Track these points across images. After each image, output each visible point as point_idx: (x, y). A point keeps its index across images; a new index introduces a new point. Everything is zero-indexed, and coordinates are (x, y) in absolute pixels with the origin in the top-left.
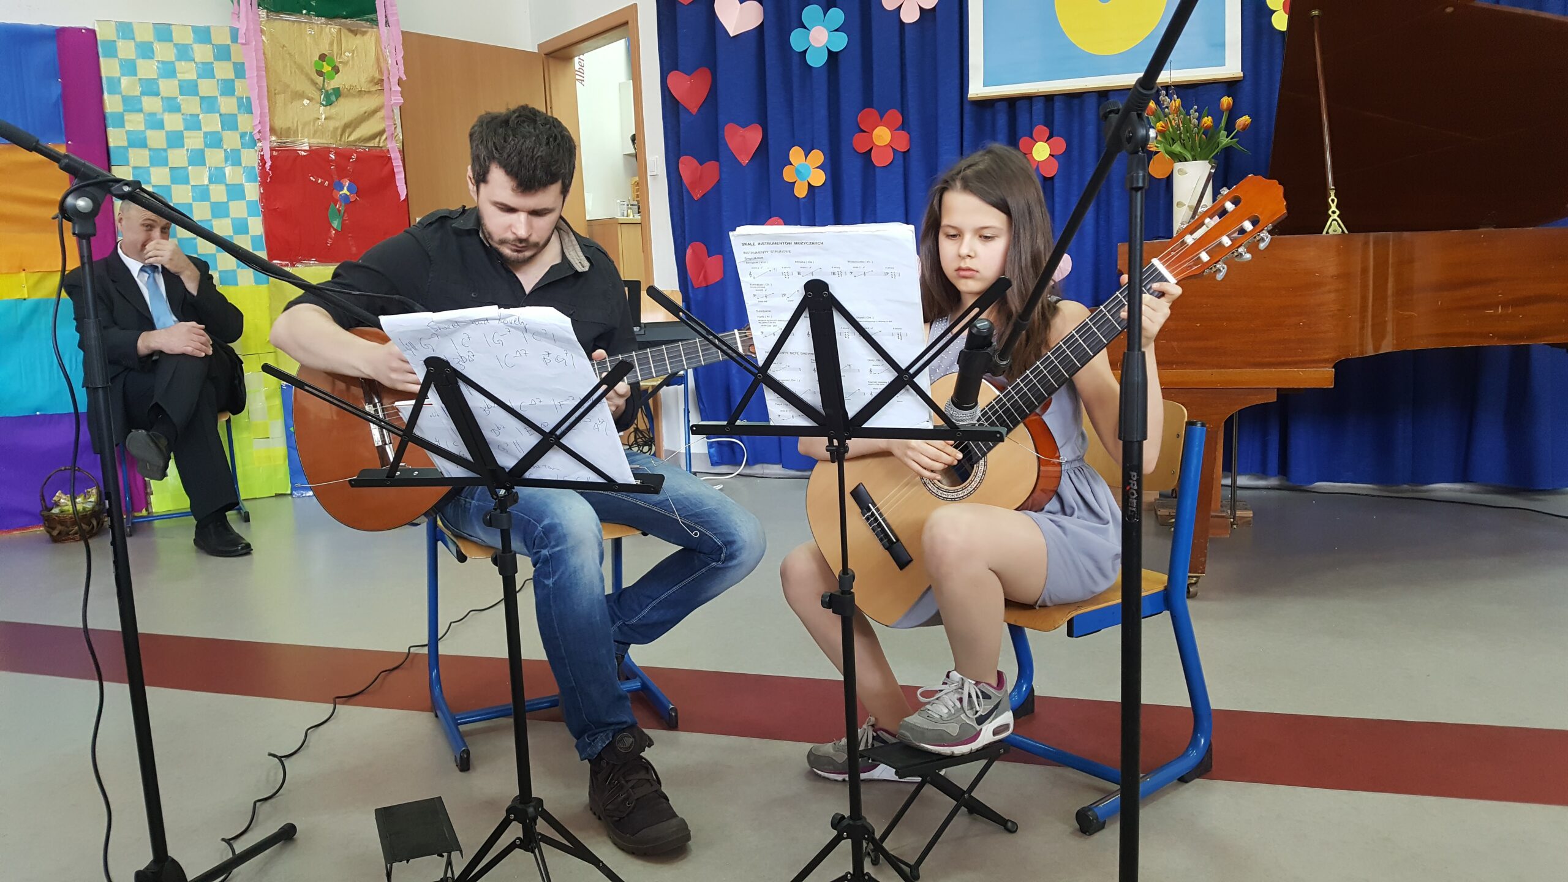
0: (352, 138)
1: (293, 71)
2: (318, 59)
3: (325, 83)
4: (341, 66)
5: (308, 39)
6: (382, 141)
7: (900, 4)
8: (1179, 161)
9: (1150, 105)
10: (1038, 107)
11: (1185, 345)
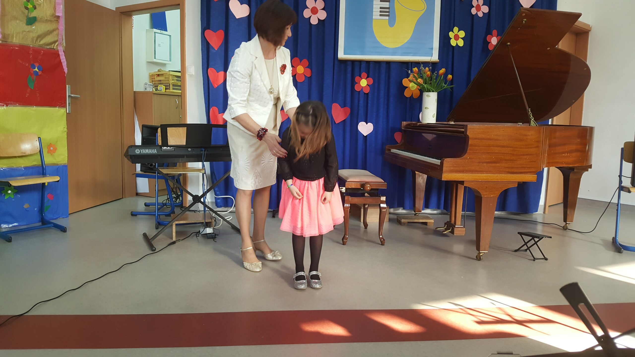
0: (41, 43)
2: (26, 1)
3: (29, 13)
4: (37, 6)
6: (55, 46)
7: (310, 16)
8: (426, 92)
9: (415, 69)
10: (363, 65)
11: (489, 165)
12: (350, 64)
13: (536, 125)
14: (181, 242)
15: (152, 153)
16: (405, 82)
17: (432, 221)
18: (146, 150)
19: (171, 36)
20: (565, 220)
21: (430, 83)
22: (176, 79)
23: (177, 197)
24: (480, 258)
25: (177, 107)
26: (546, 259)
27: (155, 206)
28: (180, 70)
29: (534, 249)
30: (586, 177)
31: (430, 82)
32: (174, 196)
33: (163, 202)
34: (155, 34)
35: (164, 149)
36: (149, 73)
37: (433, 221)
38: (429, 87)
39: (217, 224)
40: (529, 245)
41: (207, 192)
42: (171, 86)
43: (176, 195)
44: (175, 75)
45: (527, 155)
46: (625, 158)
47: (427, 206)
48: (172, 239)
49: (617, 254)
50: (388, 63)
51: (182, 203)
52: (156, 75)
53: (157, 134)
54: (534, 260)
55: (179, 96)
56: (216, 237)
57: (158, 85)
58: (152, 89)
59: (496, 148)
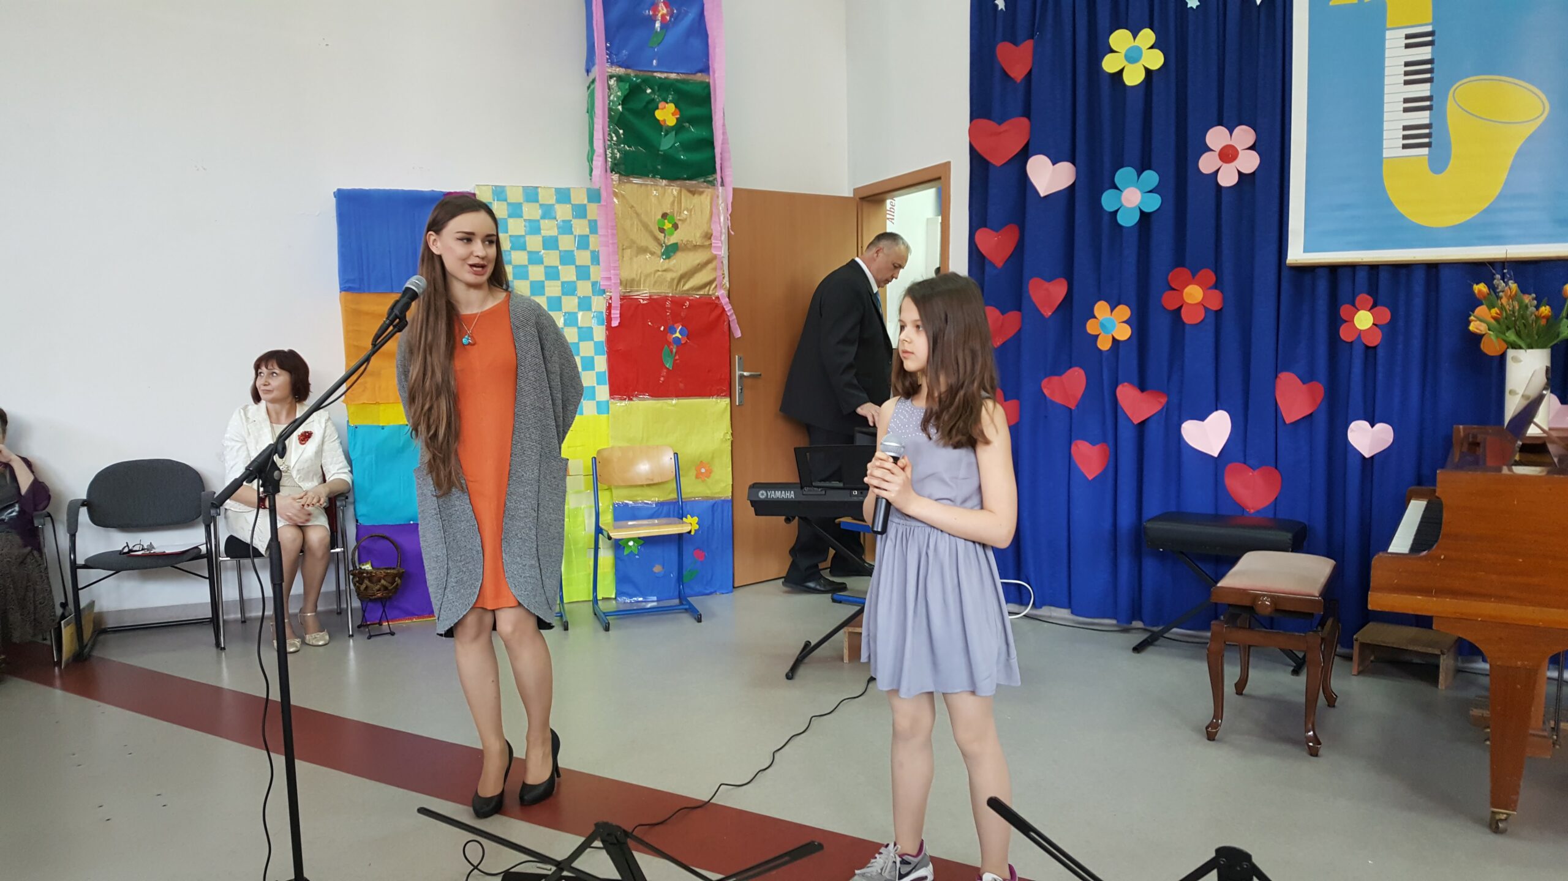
0: (687, 287)
1: (639, 229)
2: (660, 218)
3: (666, 239)
4: (680, 224)
5: (653, 200)
6: (711, 289)
7: (1217, 168)
9: (1479, 288)
10: (1362, 276)
11: (1505, 579)
12: (1323, 274)
15: (786, 497)
18: (777, 492)
24: (1498, 827)
35: (807, 490)
48: (843, 660)
50: (1432, 268)
59: (1529, 536)
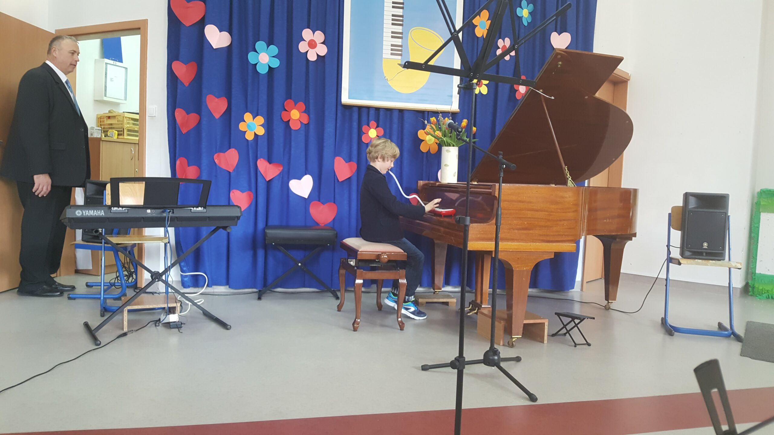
7: (308, 50)
8: (446, 146)
9: (433, 119)
10: (372, 112)
11: (520, 232)
12: (356, 110)
13: (574, 186)
14: (134, 333)
15: (98, 215)
16: (421, 134)
17: (454, 300)
18: (90, 211)
19: (127, 68)
20: (607, 298)
21: (450, 137)
22: (133, 122)
23: (130, 275)
24: (513, 344)
25: (132, 158)
26: (589, 345)
27: (100, 287)
28: (138, 112)
29: (575, 333)
30: (629, 247)
31: (449, 135)
32: (126, 273)
33: (110, 281)
34: (107, 66)
35: (114, 210)
36: (97, 115)
37: (456, 301)
38: (449, 141)
39: (183, 310)
40: (569, 327)
41: (171, 266)
42: (125, 131)
43: (128, 273)
44: (131, 118)
45: (564, 220)
46: (673, 225)
47: (447, 282)
48: (123, 329)
49: (668, 337)
50: (401, 111)
51: (136, 283)
52: (107, 117)
53: (104, 191)
54: (575, 346)
55: (136, 145)
56: (182, 326)
57: (108, 130)
58: (100, 135)
59: (529, 212)
